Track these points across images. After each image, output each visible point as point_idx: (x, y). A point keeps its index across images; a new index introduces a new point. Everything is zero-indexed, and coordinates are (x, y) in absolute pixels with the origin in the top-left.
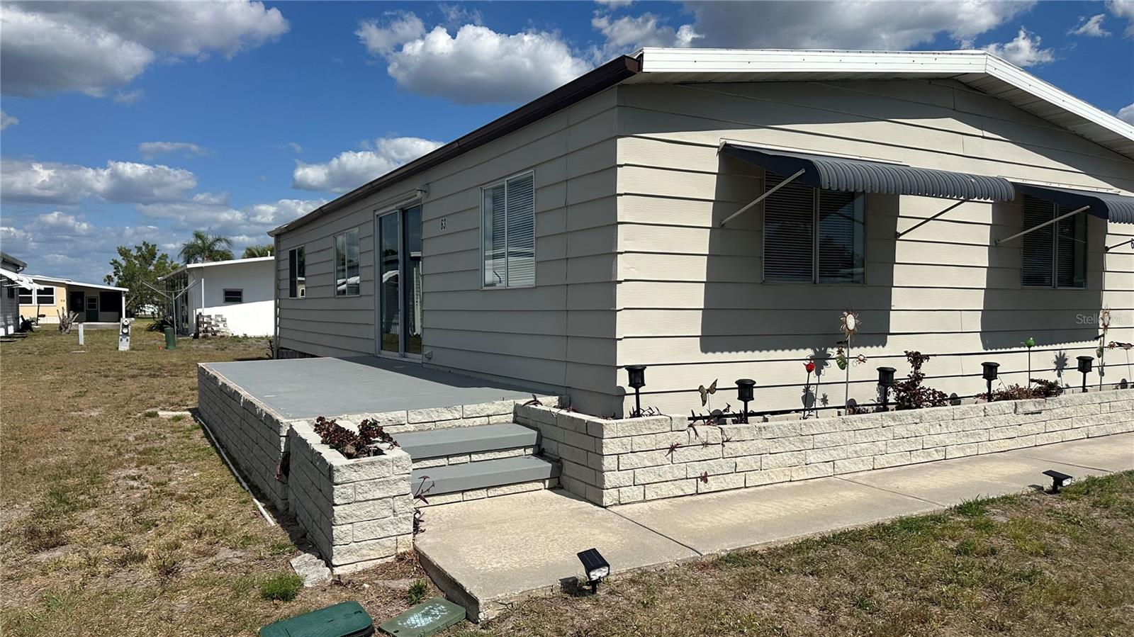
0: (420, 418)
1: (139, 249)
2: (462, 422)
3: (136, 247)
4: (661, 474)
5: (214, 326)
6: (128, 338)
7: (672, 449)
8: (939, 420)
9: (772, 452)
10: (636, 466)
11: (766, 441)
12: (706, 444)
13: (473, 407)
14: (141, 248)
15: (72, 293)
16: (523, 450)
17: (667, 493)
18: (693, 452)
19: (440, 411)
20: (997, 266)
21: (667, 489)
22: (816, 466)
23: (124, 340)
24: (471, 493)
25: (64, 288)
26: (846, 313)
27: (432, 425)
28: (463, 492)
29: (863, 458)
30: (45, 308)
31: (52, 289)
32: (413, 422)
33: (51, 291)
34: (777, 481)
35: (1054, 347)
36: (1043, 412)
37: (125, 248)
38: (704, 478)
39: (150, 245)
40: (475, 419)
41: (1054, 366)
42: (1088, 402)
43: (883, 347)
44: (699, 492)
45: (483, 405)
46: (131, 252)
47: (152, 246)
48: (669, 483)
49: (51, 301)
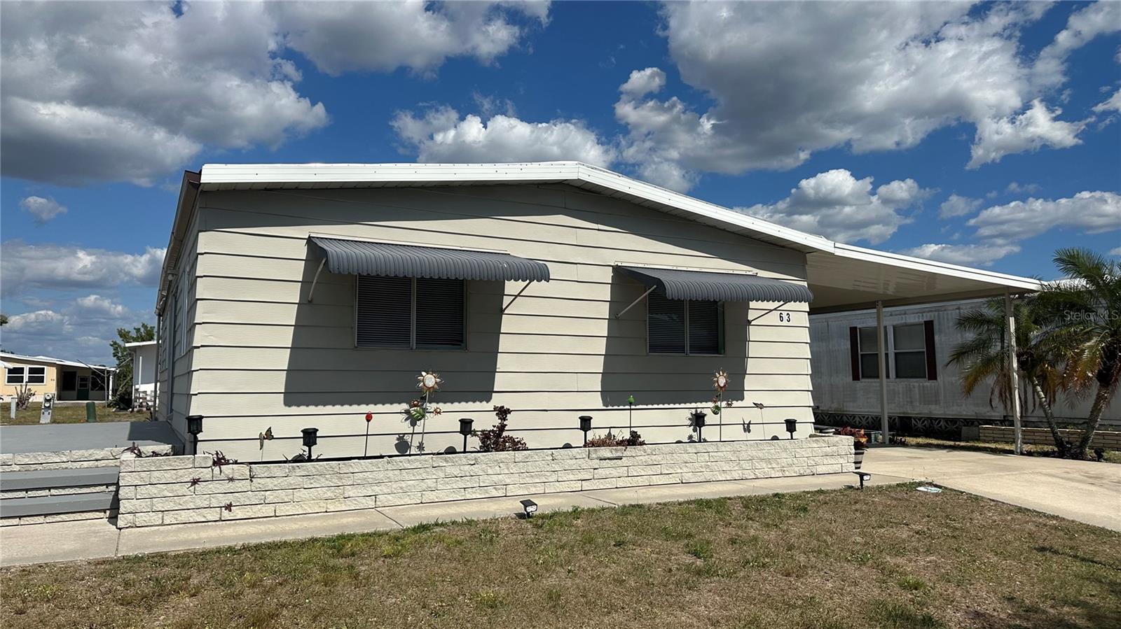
0: (26, 460)
1: (138, 330)
2: (69, 465)
3: (135, 329)
4: (181, 503)
5: (149, 401)
6: (50, 411)
7: (195, 482)
8: (499, 462)
9: (305, 487)
10: (154, 496)
11: (299, 478)
12: (231, 480)
13: (81, 452)
14: (139, 329)
15: (64, 372)
16: (105, 487)
17: (187, 519)
18: (218, 486)
19: (47, 455)
20: (617, 335)
21: (184, 516)
22: (355, 500)
23: (46, 413)
24: (28, 518)
25: (55, 368)
26: (424, 374)
27: (40, 467)
28: (20, 517)
29: (409, 493)
30: (34, 387)
31: (44, 368)
32: (19, 463)
33: (42, 371)
34: (310, 512)
35: (688, 405)
36: (624, 459)
37: (124, 330)
38: (229, 507)
39: (149, 326)
40: (82, 463)
41: (689, 422)
42: (680, 452)
43: (487, 402)
44: (223, 519)
45: (91, 451)
46: (130, 334)
47: (151, 327)
48: (191, 511)
49: (41, 380)
